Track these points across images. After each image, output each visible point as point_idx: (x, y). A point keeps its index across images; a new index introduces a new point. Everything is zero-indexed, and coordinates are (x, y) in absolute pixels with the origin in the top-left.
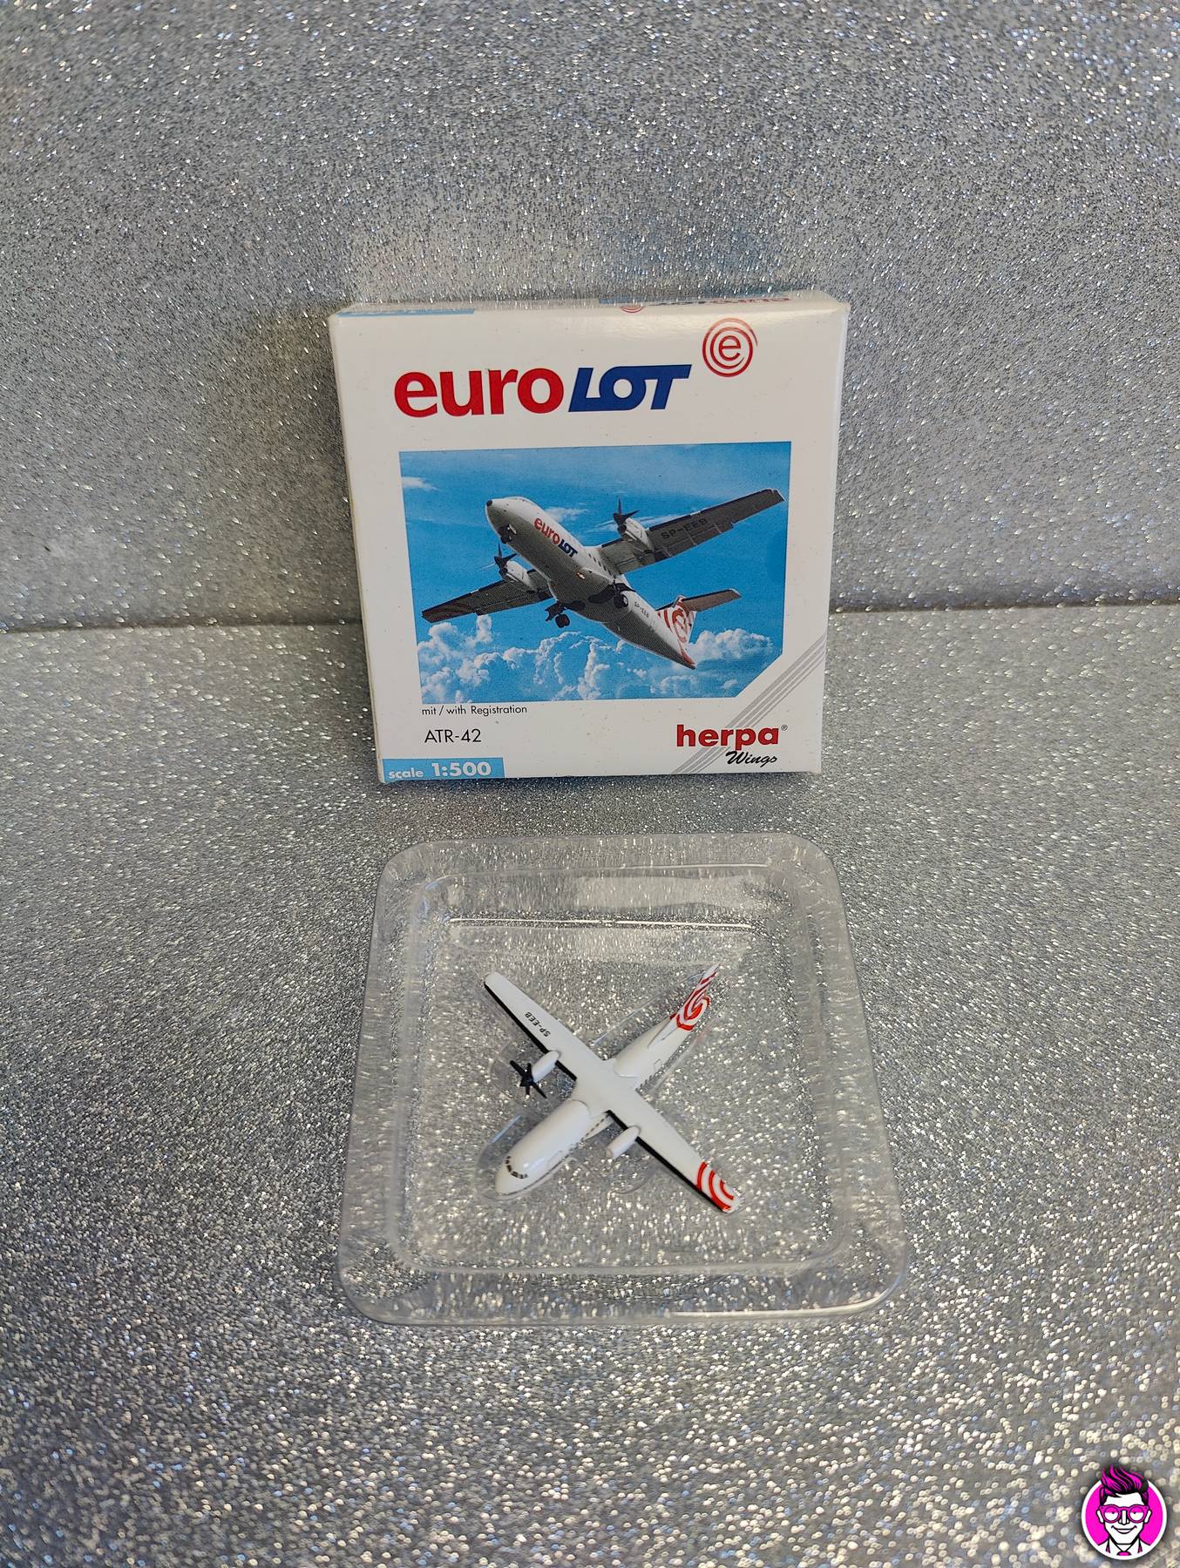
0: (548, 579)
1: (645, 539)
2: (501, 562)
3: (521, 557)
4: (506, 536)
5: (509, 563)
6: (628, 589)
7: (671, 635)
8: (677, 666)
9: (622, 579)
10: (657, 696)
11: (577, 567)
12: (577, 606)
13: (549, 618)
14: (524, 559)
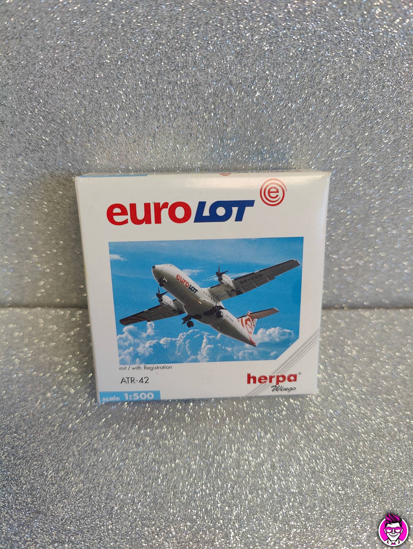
0: (183, 304)
1: (231, 284)
2: (160, 296)
3: (169, 293)
4: (162, 283)
5: (163, 296)
6: (223, 308)
7: (245, 330)
8: (247, 345)
9: (220, 304)
10: (238, 360)
11: (198, 298)
12: (198, 317)
13: (184, 323)
14: (171, 294)
